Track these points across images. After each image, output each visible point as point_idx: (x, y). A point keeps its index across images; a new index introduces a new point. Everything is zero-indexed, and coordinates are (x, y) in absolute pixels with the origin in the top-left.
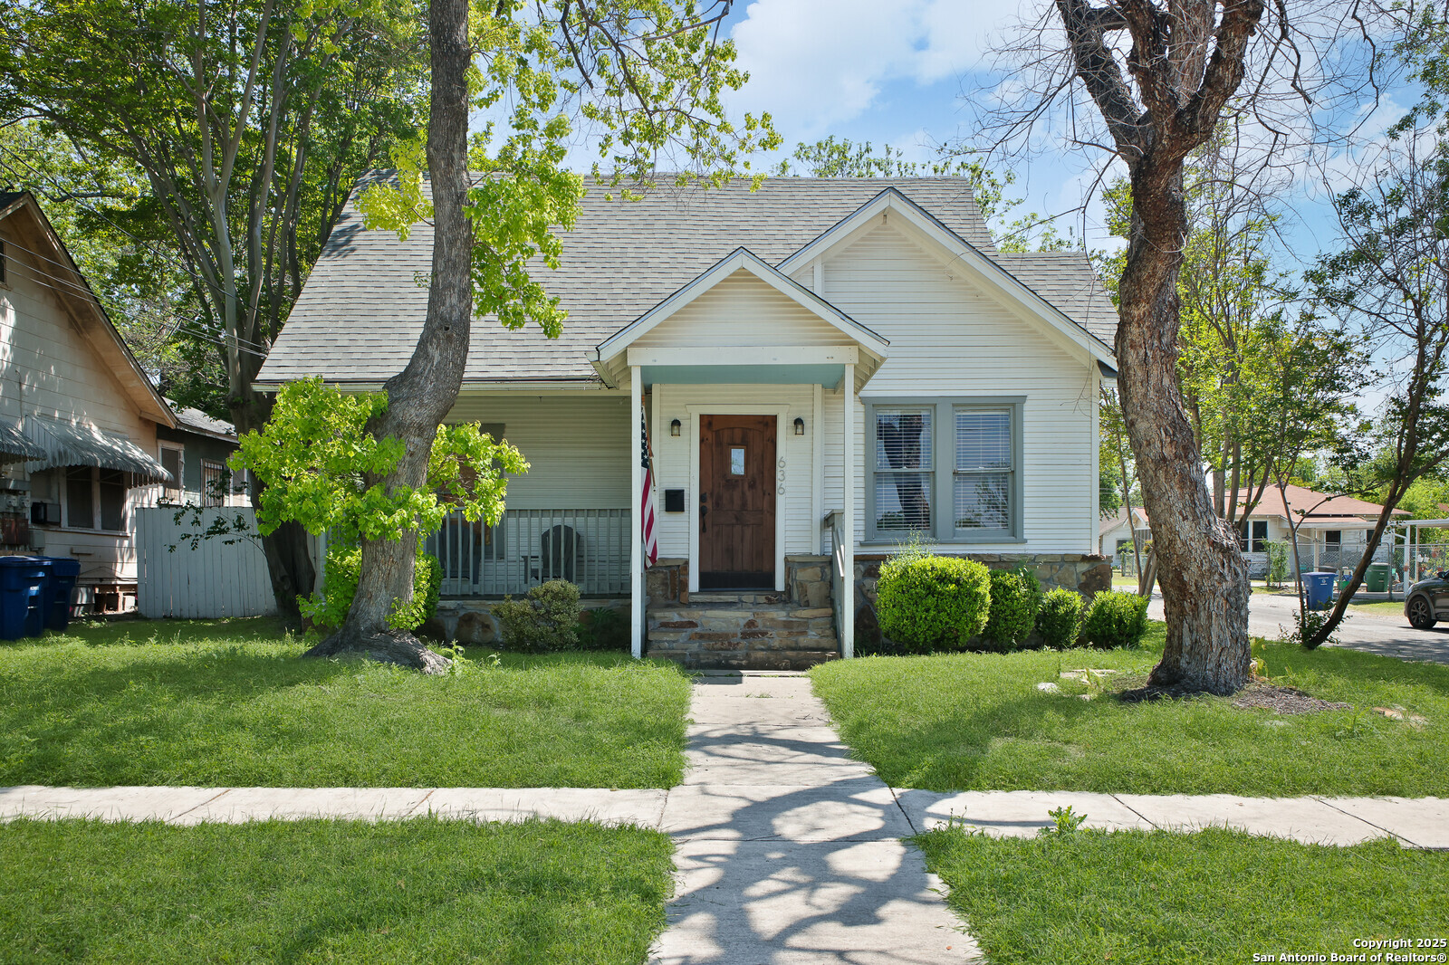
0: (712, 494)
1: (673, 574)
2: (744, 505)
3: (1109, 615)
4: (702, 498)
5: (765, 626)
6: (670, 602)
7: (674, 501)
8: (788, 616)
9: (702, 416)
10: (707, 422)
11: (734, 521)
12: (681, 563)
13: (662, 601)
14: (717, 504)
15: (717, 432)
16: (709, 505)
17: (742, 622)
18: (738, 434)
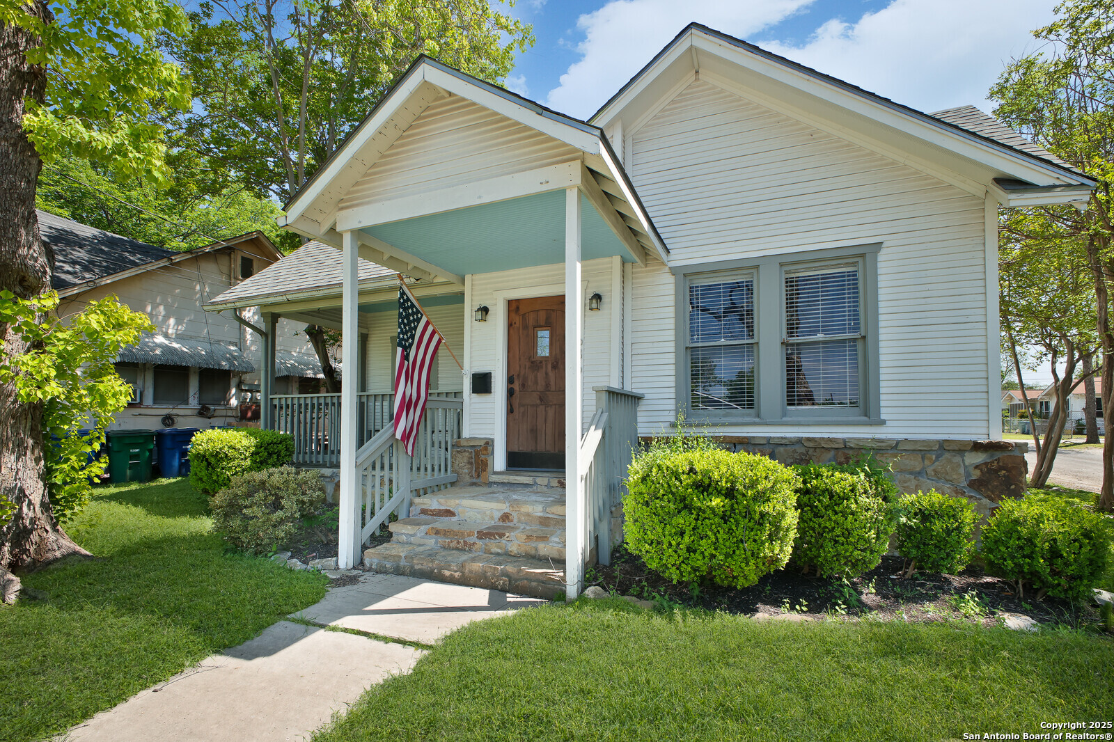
0: (518, 375)
1: (477, 454)
2: (547, 385)
3: (1030, 541)
4: (510, 380)
5: (519, 521)
6: (474, 480)
7: (482, 383)
8: (544, 511)
9: (510, 302)
10: (514, 307)
11: (538, 402)
12: (482, 443)
13: (467, 479)
14: (523, 385)
15: (524, 315)
16: (516, 386)
17: (497, 515)
18: (542, 315)
